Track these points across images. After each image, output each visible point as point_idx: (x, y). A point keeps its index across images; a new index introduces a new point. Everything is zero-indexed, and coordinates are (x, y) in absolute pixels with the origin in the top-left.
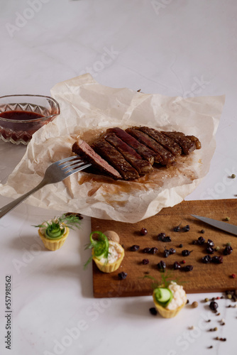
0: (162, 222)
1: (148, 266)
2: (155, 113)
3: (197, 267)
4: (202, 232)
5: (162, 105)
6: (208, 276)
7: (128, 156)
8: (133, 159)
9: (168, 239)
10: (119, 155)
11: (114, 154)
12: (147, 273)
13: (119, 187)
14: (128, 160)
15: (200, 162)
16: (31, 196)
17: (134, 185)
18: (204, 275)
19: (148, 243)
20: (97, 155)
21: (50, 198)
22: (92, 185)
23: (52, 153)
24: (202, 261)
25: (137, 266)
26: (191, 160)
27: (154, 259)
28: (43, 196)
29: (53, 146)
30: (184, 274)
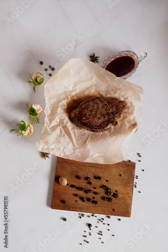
0: (90, 171)
1: (78, 198)
3: (100, 202)
4: (107, 181)
6: (103, 208)
12: (76, 201)
18: (102, 207)
24: (103, 198)
25: (73, 197)
27: (81, 193)
30: (93, 205)
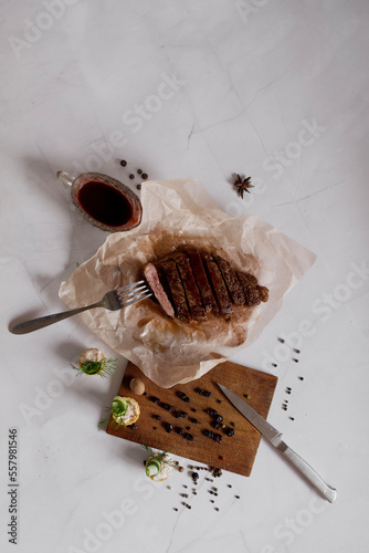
1: (158, 422)
2: (244, 236)
4: (219, 402)
5: (255, 228)
6: (202, 450)
7: (190, 296)
8: (192, 302)
9: (187, 400)
10: (182, 293)
11: (177, 289)
12: (155, 428)
13: (170, 325)
14: (187, 302)
15: (257, 319)
16: (88, 311)
17: (183, 329)
18: (200, 447)
19: (170, 397)
20: (160, 286)
21: (102, 319)
22: (146, 314)
23: (121, 260)
24: (205, 432)
26: (250, 313)
28: (97, 314)
29: (124, 255)
30: (185, 441)
